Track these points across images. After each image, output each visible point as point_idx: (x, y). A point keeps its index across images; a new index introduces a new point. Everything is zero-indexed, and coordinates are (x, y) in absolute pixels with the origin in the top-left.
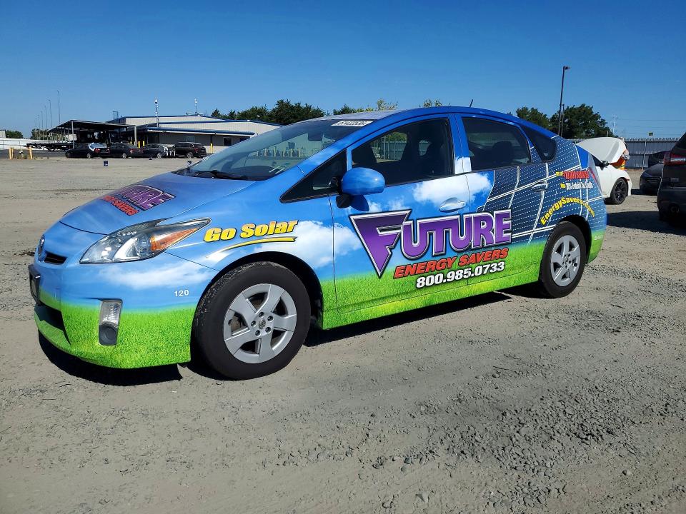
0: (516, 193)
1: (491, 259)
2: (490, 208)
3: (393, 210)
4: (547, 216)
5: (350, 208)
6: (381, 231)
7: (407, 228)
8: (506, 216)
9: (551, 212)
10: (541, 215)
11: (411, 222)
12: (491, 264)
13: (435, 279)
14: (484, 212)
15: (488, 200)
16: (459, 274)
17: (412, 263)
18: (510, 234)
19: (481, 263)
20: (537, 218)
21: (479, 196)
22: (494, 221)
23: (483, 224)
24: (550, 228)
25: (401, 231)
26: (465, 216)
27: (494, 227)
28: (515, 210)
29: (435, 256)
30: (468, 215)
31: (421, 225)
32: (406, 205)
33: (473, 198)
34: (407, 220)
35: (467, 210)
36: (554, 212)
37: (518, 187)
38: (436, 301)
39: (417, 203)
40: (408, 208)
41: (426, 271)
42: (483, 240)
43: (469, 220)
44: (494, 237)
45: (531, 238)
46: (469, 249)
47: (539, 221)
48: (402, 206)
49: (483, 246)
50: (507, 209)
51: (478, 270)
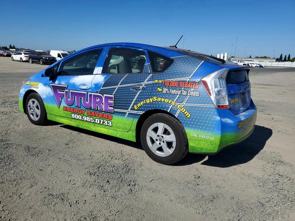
0: (119, 88)
1: (103, 117)
2: (102, 92)
3: (62, 84)
4: (139, 105)
5: (51, 81)
6: (59, 91)
7: (66, 92)
8: (111, 98)
9: (142, 103)
10: (134, 104)
11: (68, 90)
12: (103, 120)
13: (79, 117)
14: (99, 93)
15: (102, 88)
16: (88, 119)
17: (69, 106)
18: (113, 108)
19: (98, 117)
20: (132, 105)
21: (97, 86)
22: (104, 99)
23: (98, 99)
24: (141, 113)
25: (65, 93)
26: (89, 93)
27: (103, 102)
28: (116, 96)
29: (76, 107)
30: (90, 93)
31: (71, 92)
32: (66, 83)
33: (93, 86)
34: (67, 89)
35: (90, 90)
36: (144, 104)
37: (120, 85)
38: (81, 127)
39: (70, 83)
40: (66, 85)
41: (74, 112)
42: (97, 107)
43: (91, 95)
44: (103, 107)
45: (127, 115)
46: (91, 108)
47: (133, 106)
48: (65, 83)
49: (98, 109)
50: (112, 95)
51: (97, 121)
